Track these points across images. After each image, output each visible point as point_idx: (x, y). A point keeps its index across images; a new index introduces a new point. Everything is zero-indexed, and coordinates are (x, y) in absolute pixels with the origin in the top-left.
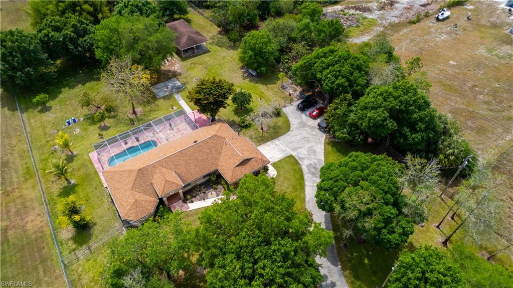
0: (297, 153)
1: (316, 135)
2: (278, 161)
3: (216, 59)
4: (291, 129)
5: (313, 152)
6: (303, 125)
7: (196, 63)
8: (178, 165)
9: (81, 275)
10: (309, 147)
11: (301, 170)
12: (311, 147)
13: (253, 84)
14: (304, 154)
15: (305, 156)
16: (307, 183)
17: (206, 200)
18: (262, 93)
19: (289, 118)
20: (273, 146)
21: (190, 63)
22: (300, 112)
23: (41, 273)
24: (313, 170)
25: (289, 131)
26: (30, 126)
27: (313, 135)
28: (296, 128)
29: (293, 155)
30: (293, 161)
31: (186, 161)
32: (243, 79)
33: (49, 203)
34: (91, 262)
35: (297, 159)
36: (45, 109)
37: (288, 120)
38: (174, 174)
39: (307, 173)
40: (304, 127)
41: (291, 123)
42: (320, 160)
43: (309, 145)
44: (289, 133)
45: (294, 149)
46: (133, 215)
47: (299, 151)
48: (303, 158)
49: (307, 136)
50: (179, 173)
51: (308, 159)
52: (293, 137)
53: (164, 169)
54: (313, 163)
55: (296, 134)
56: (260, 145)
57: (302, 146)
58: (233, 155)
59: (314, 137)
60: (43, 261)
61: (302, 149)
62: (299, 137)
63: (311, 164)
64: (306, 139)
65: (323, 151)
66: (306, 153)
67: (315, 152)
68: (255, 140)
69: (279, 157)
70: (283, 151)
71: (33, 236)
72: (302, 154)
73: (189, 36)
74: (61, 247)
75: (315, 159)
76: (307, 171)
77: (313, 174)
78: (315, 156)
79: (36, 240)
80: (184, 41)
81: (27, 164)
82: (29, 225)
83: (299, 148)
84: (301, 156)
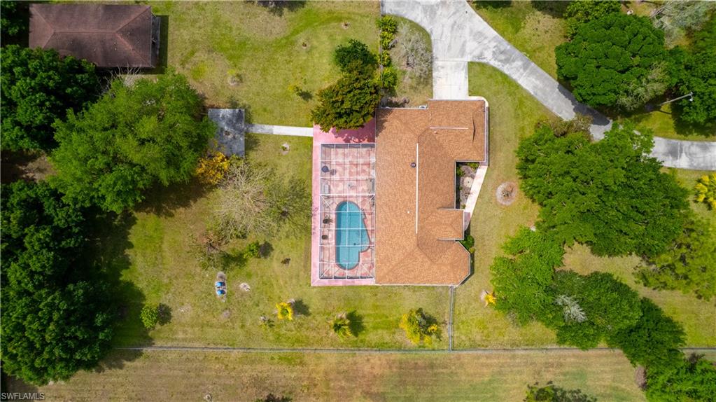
0: (471, 54)
1: (457, 11)
2: (469, 85)
4: (428, 30)
5: (478, 35)
6: (430, 11)
8: (432, 201)
10: (470, 34)
11: (495, 69)
12: (471, 31)
14: (476, 48)
15: (480, 49)
16: (515, 77)
17: (471, 191)
18: (330, 12)
19: (406, 17)
20: (442, 72)
21: (177, 66)
24: (503, 57)
25: (429, 35)
26: (191, 341)
27: (454, 13)
28: (431, 23)
29: (469, 60)
30: (478, 68)
31: (432, 190)
32: (280, 16)
34: (461, 327)
35: (477, 60)
37: (411, 21)
39: (503, 66)
40: (435, 14)
41: (418, 21)
42: (495, 37)
43: (467, 31)
44: (432, 38)
45: (462, 52)
46: (463, 273)
47: (468, 50)
48: (482, 54)
49: (451, 21)
51: (486, 49)
52: (443, 39)
53: (429, 218)
54: (494, 50)
55: (439, 30)
56: (432, 86)
57: (463, 40)
59: (458, 14)
60: (432, 366)
61: (468, 44)
62: (447, 32)
63: (494, 52)
64: (455, 27)
65: (485, 23)
66: (476, 44)
67: (480, 34)
68: (421, 86)
69: (463, 78)
70: (457, 66)
71: (395, 370)
72: (474, 50)
73: (122, 32)
74: (426, 349)
75: (490, 42)
76: (500, 63)
77: (507, 61)
78: (486, 38)
79: (400, 368)
80: (131, 48)
81: (272, 358)
82: (377, 371)
83: (464, 45)
84: (477, 53)
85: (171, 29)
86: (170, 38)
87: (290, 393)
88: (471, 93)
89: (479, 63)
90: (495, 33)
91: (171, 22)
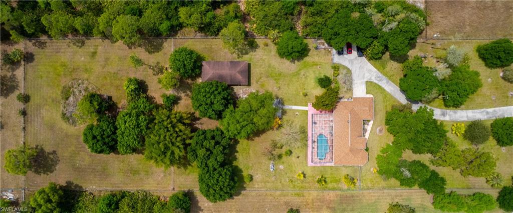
0: (367, 78)
1: (361, 61)
2: (366, 90)
3: (261, 65)
4: (350, 69)
5: (370, 71)
6: (351, 61)
10: (366, 70)
11: (376, 84)
13: (302, 62)
14: (369, 76)
16: (383, 86)
17: (368, 130)
18: (313, 62)
19: (342, 64)
20: (356, 85)
21: (255, 83)
22: (342, 56)
23: (358, 198)
24: (378, 79)
25: (351, 71)
26: (261, 188)
28: (352, 66)
29: (366, 80)
30: (369, 83)
32: (294, 63)
34: (364, 181)
35: (369, 80)
37: (344, 66)
39: (379, 82)
40: (353, 63)
41: (347, 66)
43: (365, 69)
45: (364, 77)
46: (365, 161)
47: (366, 76)
48: (371, 78)
49: (359, 65)
51: (372, 76)
52: (356, 72)
54: (375, 76)
55: (355, 69)
56: (352, 91)
57: (364, 72)
60: (353, 197)
61: (366, 74)
62: (358, 70)
64: (361, 68)
65: (372, 66)
66: (369, 74)
68: (348, 91)
69: (364, 87)
70: (362, 83)
71: (338, 198)
73: (239, 72)
75: (374, 73)
76: (377, 81)
77: (380, 80)
78: (372, 72)
79: (341, 197)
80: (241, 78)
81: (292, 194)
82: (332, 199)
83: (364, 74)
84: (369, 78)
85: (252, 69)
86: (252, 72)
87: (299, 207)
88: (367, 93)
89: (370, 82)
90: (376, 70)
91: (252, 65)
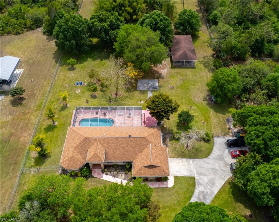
0: (200, 178)
1: (224, 171)
2: (181, 177)
3: (195, 76)
4: (209, 157)
5: (212, 183)
6: (221, 158)
7: (179, 74)
8: (110, 146)
9: (26, 183)
10: (212, 178)
11: (193, 192)
12: (214, 179)
13: (207, 107)
14: (204, 181)
15: (204, 184)
17: (116, 178)
18: (209, 118)
19: (214, 147)
20: (186, 163)
21: (175, 71)
22: (226, 147)
23: (11, 170)
25: (206, 157)
26: (59, 76)
27: (222, 170)
28: (214, 158)
29: (196, 178)
30: (192, 182)
31: (116, 146)
33: (38, 130)
35: (196, 182)
36: (72, 69)
37: (212, 149)
38: (104, 151)
39: (196, 197)
40: (220, 160)
41: (213, 152)
42: (213, 192)
43: (213, 177)
44: (205, 159)
45: (199, 174)
46: (66, 165)
47: (202, 177)
48: (201, 185)
49: (217, 168)
50: (107, 152)
51: (204, 187)
52: (205, 164)
53: (100, 144)
54: (205, 192)
55: (210, 162)
56: (177, 158)
57: (208, 174)
58: (147, 157)
59: (222, 172)
60: (16, 163)
61: (205, 177)
62: (210, 166)
63: (204, 192)
64: (214, 170)
65: (220, 187)
66: (206, 181)
67: (213, 184)
68: (177, 153)
69: (184, 174)
70: (191, 171)
71: (20, 146)
72: (202, 180)
73: (185, 52)
74: (27, 160)
75: (210, 189)
76: (197, 195)
78: (211, 187)
79: (20, 149)
80: (179, 54)
82: (22, 138)
83: (204, 175)
84: (201, 181)
86: (186, 69)
87: (24, 106)
88: (176, 178)
89: (195, 183)
90: (216, 192)
91: (193, 69)
